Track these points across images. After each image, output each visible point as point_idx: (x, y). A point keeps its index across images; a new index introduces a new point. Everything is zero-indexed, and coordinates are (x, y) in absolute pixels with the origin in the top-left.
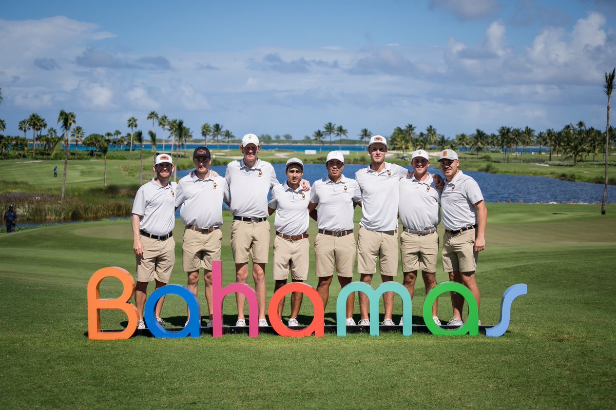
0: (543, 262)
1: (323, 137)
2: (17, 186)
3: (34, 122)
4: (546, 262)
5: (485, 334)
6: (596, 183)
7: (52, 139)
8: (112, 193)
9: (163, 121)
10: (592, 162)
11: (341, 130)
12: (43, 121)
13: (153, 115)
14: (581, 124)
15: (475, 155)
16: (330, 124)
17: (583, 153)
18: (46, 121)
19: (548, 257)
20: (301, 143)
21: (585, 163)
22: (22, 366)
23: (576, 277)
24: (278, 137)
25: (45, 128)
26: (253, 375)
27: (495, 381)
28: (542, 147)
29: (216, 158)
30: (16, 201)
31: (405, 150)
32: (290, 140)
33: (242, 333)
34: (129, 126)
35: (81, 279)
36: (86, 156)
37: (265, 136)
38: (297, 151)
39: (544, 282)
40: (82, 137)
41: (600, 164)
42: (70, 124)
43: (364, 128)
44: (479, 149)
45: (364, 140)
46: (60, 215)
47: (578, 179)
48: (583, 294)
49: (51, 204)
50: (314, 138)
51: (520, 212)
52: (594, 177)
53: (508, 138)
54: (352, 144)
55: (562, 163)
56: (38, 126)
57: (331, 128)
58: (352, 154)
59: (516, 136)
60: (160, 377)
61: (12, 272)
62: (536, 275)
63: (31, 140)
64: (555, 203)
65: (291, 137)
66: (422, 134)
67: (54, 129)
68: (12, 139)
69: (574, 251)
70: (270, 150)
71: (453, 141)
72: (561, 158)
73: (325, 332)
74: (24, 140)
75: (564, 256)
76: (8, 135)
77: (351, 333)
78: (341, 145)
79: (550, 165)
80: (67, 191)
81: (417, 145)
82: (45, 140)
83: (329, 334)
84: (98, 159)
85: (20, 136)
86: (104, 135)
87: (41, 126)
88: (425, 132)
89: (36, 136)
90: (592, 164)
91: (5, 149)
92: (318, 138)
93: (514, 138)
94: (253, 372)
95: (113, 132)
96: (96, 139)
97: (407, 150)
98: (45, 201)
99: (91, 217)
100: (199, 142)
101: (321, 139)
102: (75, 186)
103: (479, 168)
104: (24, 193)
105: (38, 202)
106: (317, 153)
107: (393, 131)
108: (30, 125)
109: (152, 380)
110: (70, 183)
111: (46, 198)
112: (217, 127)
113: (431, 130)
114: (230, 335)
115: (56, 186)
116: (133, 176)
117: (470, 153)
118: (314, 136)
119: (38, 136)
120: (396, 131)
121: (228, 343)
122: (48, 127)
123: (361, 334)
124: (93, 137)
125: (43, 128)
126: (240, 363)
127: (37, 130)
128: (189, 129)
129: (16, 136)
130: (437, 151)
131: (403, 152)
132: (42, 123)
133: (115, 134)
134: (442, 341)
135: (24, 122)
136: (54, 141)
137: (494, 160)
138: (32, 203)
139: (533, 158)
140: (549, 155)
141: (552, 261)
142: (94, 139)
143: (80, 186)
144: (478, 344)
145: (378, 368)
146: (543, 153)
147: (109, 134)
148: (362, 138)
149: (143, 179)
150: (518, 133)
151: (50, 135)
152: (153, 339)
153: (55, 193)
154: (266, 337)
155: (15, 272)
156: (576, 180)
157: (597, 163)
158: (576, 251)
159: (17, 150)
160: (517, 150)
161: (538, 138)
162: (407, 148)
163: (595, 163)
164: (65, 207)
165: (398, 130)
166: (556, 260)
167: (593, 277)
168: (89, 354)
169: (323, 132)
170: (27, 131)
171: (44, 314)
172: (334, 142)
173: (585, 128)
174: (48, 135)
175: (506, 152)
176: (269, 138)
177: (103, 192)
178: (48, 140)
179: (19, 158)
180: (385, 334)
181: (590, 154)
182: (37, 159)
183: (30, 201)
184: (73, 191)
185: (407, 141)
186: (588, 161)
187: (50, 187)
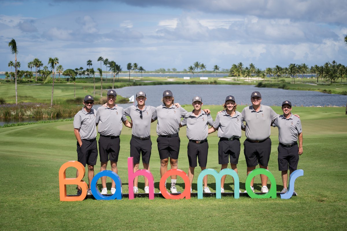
0: (313, 144)
1: (193, 70)
2: (27, 98)
3: (36, 63)
4: (315, 144)
5: (280, 197)
6: (343, 95)
7: (46, 72)
8: (79, 102)
9: (106, 62)
10: (341, 83)
11: (203, 66)
12: (41, 62)
13: (100, 59)
14: (334, 62)
15: (276, 79)
16: (197, 63)
17: (335, 78)
18: (42, 62)
19: (316, 141)
20: (182, 73)
21: (337, 83)
22: (22, 218)
23: (332, 153)
24: (169, 70)
25: (42, 66)
26: (150, 225)
27: (285, 229)
28: (313, 74)
29: (135, 82)
30: (26, 107)
31: (238, 77)
32: (175, 71)
33: (145, 197)
34: (88, 65)
35: (60, 156)
36: (65, 81)
37: (162, 69)
38: (179, 77)
39: (314, 156)
40: (62, 71)
41: (345, 84)
42: (56, 64)
43: (215, 65)
44: (279, 76)
45: (216, 71)
46: (50, 115)
47: (333, 93)
48: (335, 163)
49: (46, 109)
50: (189, 70)
51: (301, 112)
52: (342, 91)
53: (294, 70)
54: (209, 73)
55: (324, 84)
56: (38, 65)
57: (197, 65)
58: (209, 79)
59: (299, 69)
60: (99, 226)
61: (22, 152)
62: (309, 152)
63: (35, 72)
64: (320, 106)
65: (176, 70)
66: (247, 68)
67: (47, 67)
68: (24, 73)
69: (330, 138)
70: (164, 77)
71: (264, 72)
72: (323, 81)
73: (191, 197)
74: (31, 73)
75: (325, 140)
76: (22, 70)
77: (206, 197)
78: (204, 74)
79: (318, 84)
80: (54, 101)
81: (245, 74)
82: (42, 73)
83: (193, 198)
84: (71, 83)
85: (28, 71)
86: (74, 69)
87: (40, 65)
88: (249, 67)
89: (37, 71)
90: (340, 84)
91: (21, 78)
92: (191, 70)
93: (298, 70)
94: (150, 223)
95: (79, 68)
96: (70, 72)
97: (240, 77)
98: (42, 107)
99: (67, 116)
100: (126, 73)
101: (192, 71)
102: (58, 98)
103: (279, 86)
104: (30, 103)
105: (38, 108)
106: (190, 79)
107: (231, 67)
108: (34, 64)
109: (94, 228)
110: (55, 97)
111: (42, 106)
112: (136, 65)
113: (252, 65)
114: (138, 198)
115: (48, 99)
116: (90, 92)
117: (274, 78)
118: (188, 69)
119: (38, 71)
120: (233, 66)
121: (137, 204)
122: (44, 66)
123: (211, 197)
124: (68, 70)
125: (41, 66)
126: (143, 217)
127: (38, 67)
128: (120, 66)
129: (27, 70)
130: (255, 77)
131: (237, 77)
132: (40, 63)
133: (80, 69)
134: (256, 202)
135: (31, 63)
136: (47, 73)
137: (287, 82)
138: (35, 108)
139: (308, 80)
140: (317, 79)
141: (319, 144)
142: (69, 72)
143: (61, 98)
144: (276, 204)
145: (220, 221)
146: (313, 78)
147: (77, 69)
148: (215, 70)
149: (95, 94)
150: (300, 68)
151: (45, 70)
152: (96, 201)
153: (48, 102)
154: (159, 200)
155: (24, 152)
156: (332, 93)
157: (343, 83)
158: (331, 138)
159: (27, 78)
160: (299, 76)
161: (311, 69)
162: (239, 76)
163: (342, 83)
164: (53, 111)
165: (234, 66)
166: (321, 143)
167: (341, 153)
168: (60, 210)
169: (194, 67)
170: (32, 67)
171: (37, 184)
172: (199, 72)
173: (337, 64)
174: (44, 70)
175: (293, 77)
176: (164, 70)
177: (74, 102)
178: (44, 73)
179: (28, 83)
180: (225, 198)
181: (339, 78)
182: (38, 83)
183: (34, 107)
184: (57, 101)
185: (239, 72)
186: (338, 82)
187: (45, 99)
